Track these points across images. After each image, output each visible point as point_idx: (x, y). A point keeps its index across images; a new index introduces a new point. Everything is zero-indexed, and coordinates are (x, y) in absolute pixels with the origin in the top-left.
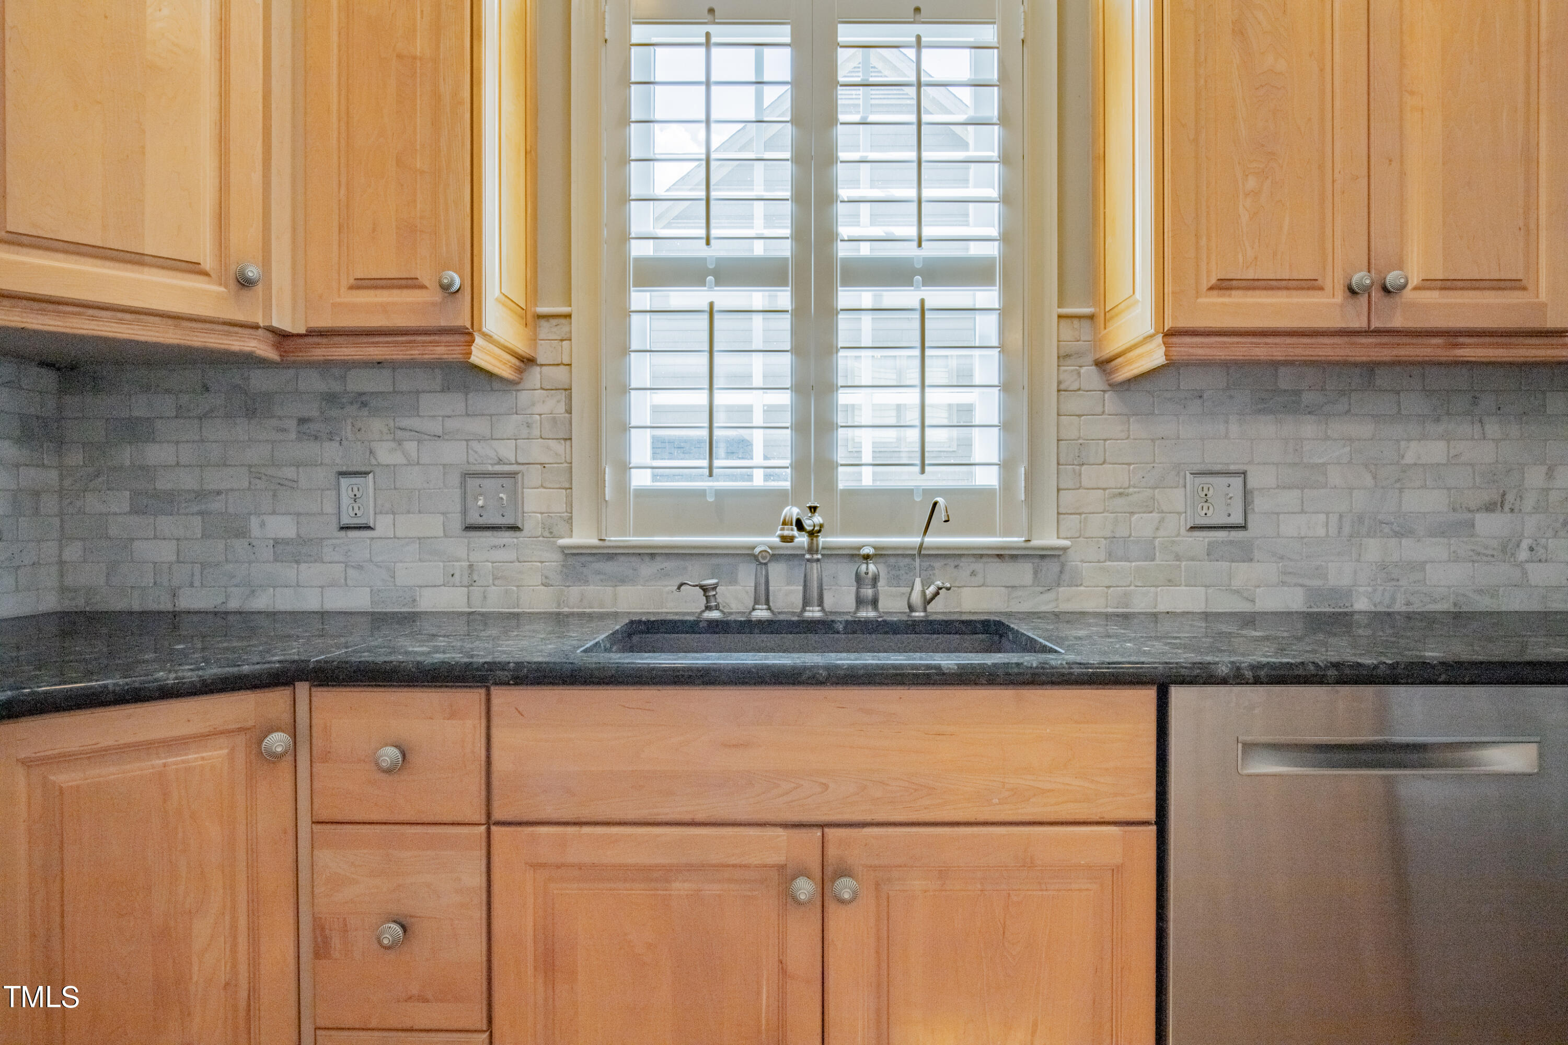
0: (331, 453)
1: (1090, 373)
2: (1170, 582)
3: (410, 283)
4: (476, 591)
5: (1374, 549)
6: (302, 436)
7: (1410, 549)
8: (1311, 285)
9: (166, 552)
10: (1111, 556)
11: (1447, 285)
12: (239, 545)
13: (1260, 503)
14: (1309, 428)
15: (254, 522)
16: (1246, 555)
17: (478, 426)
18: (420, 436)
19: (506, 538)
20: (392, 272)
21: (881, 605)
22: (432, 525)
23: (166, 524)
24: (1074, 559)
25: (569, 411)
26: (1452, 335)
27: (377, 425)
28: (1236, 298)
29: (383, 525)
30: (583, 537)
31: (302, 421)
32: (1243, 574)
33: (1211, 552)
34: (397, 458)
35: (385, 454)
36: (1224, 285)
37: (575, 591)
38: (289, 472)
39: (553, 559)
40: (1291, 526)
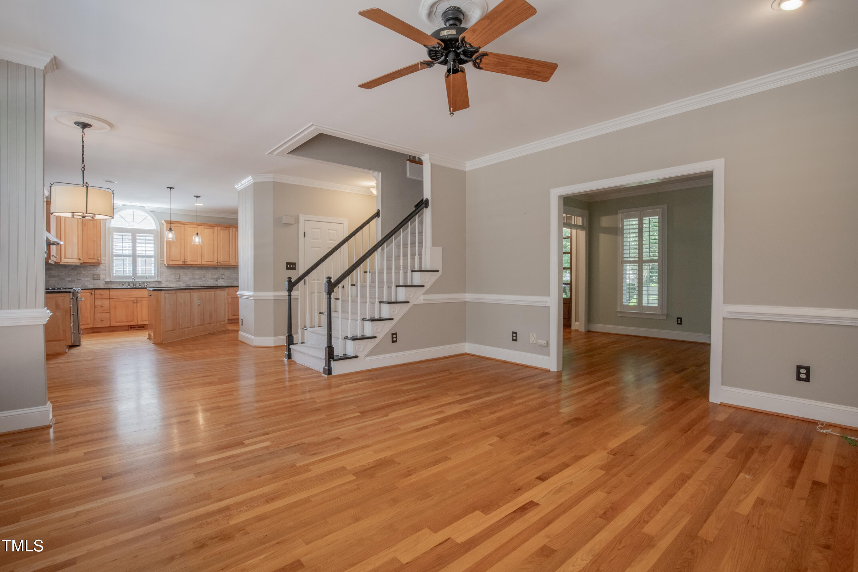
0: (76, 272)
1: (163, 265)
2: (172, 284)
3: (95, 259)
4: (95, 285)
5: (192, 281)
6: (72, 270)
7: (196, 281)
8: (179, 261)
9: (54, 282)
10: (166, 281)
11: (191, 261)
12: (64, 281)
13: (181, 277)
14: (186, 270)
15: (66, 279)
16: (180, 281)
17: (95, 269)
18: (87, 270)
19: (98, 280)
20: (92, 258)
21: (142, 286)
22: (89, 279)
23: (53, 279)
24: (162, 281)
25: (106, 268)
26: (192, 265)
27: (82, 269)
28: (173, 262)
29: (83, 279)
30: (107, 280)
31: (72, 269)
32: (179, 283)
33: (176, 281)
34: (85, 272)
35: (83, 272)
36: (172, 261)
37: (107, 285)
38: (71, 274)
39: (104, 282)
40: (184, 279)
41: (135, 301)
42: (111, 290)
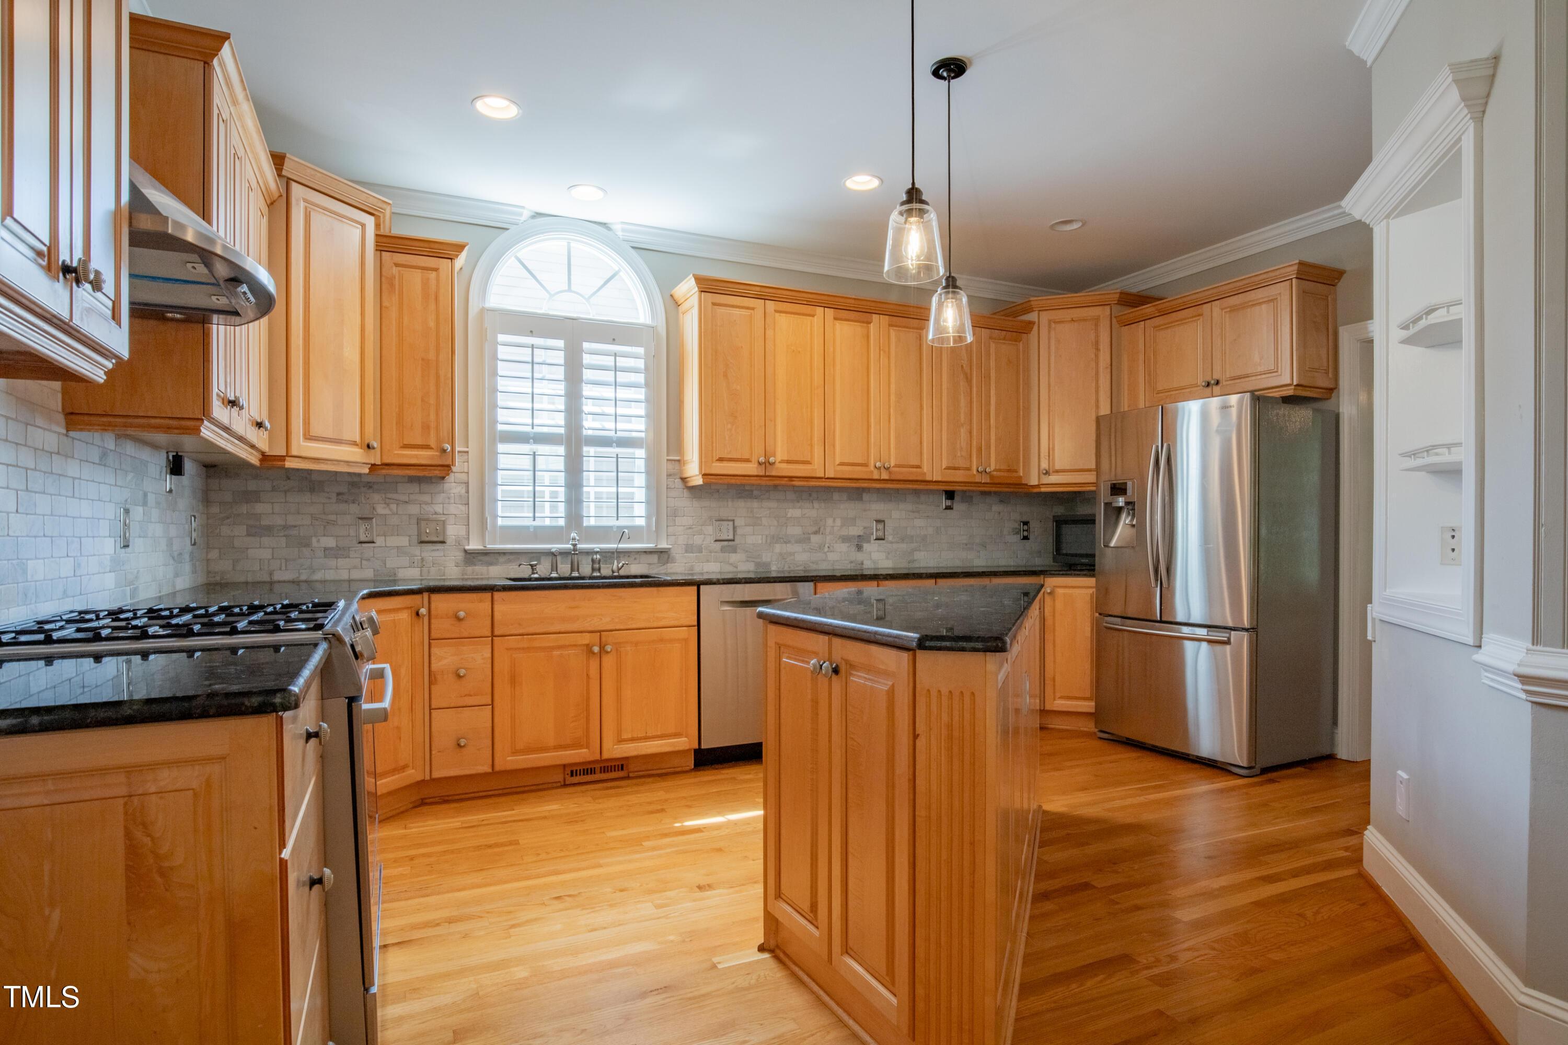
0: (354, 508)
1: (678, 481)
2: (708, 561)
3: (427, 447)
4: (425, 569)
5: (778, 548)
6: (339, 501)
7: (790, 548)
8: (748, 461)
9: (266, 554)
10: (686, 551)
11: (788, 462)
12: (306, 552)
13: (739, 531)
14: (755, 504)
15: (314, 540)
16: (734, 550)
17: (426, 498)
18: (398, 502)
19: (439, 546)
20: (419, 443)
21: (602, 571)
22: (403, 541)
23: (266, 540)
24: (673, 553)
25: (467, 492)
26: (791, 478)
27: (376, 497)
28: (725, 464)
29: (380, 541)
30: (474, 545)
31: (338, 494)
32: (734, 557)
33: (723, 550)
34: (387, 511)
35: (381, 509)
36: (721, 460)
37: (470, 569)
38: (333, 517)
39: (460, 555)
40: (751, 540)
41: (596, 649)
42: (497, 595)
